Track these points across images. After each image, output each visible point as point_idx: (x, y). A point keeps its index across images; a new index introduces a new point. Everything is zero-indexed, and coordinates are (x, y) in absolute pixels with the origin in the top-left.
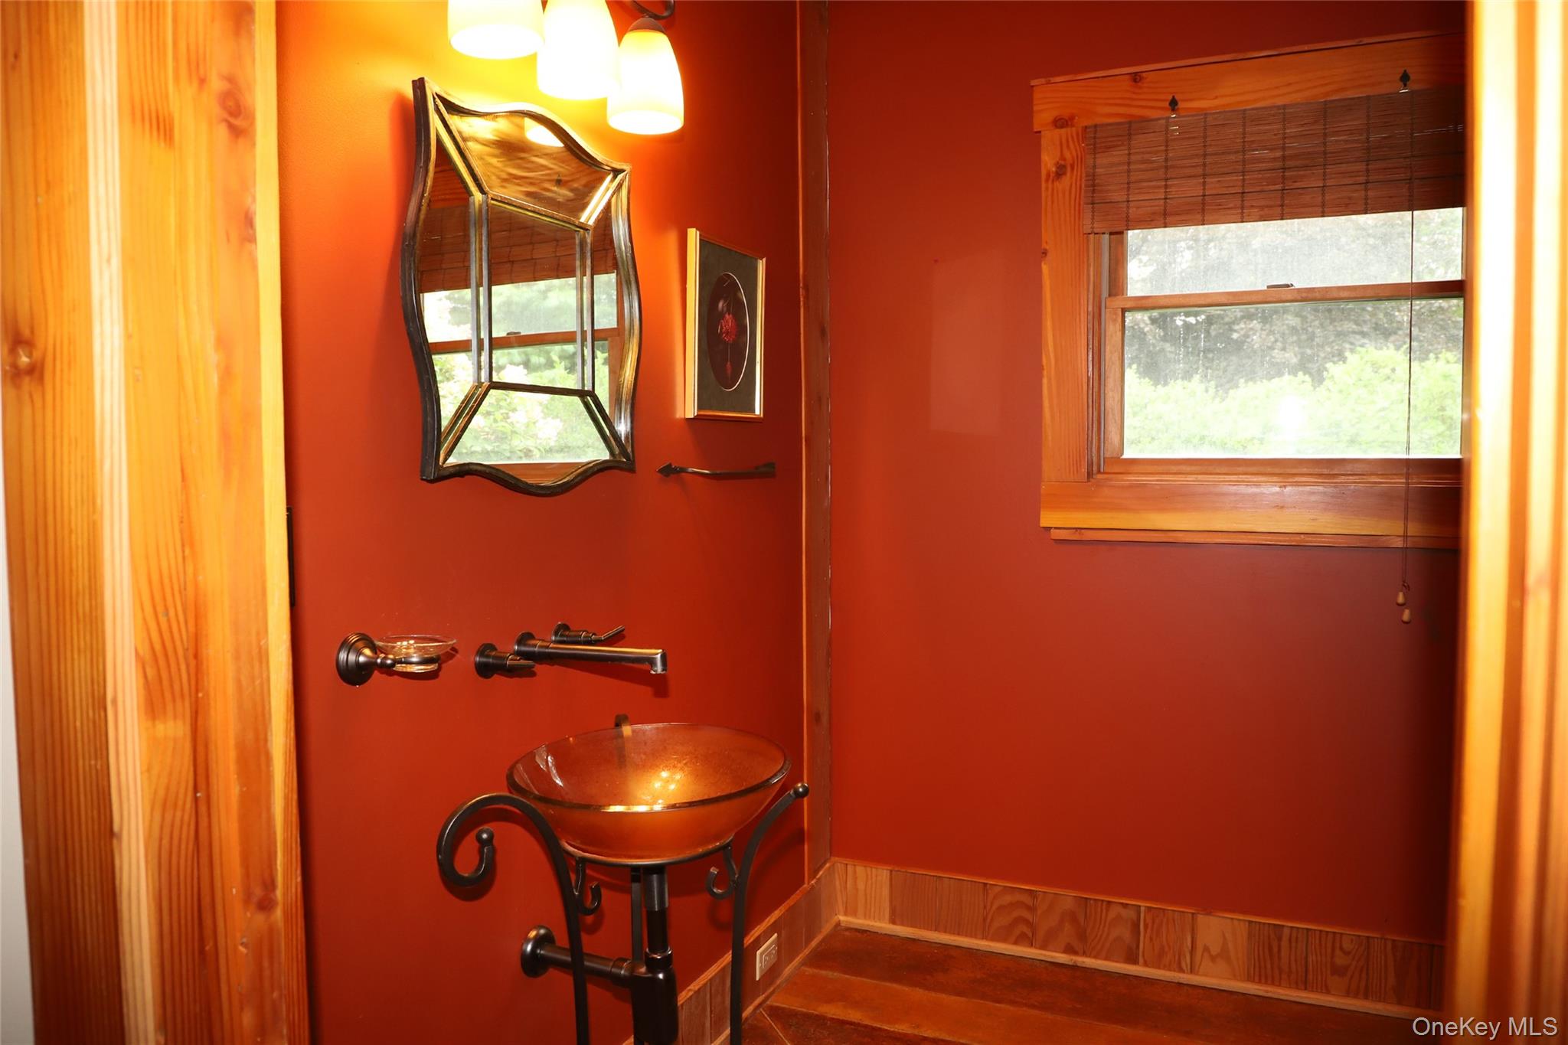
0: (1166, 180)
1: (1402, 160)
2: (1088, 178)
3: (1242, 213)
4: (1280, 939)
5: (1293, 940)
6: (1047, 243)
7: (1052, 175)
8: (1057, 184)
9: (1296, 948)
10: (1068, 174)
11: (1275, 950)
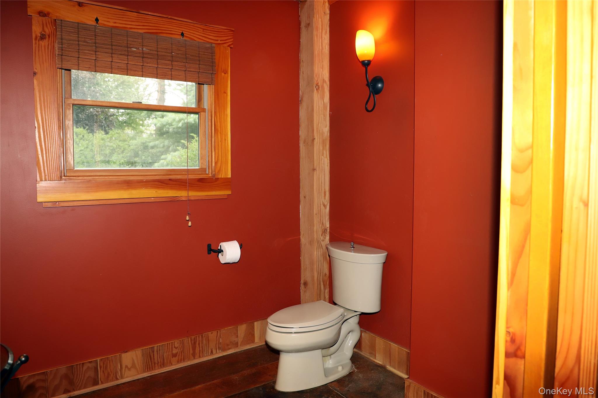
0: (96, 52)
1: (183, 63)
2: (59, 43)
3: (127, 72)
4: (153, 352)
5: (158, 350)
6: (36, 69)
7: (38, 38)
8: (40, 42)
9: (159, 353)
10: (47, 39)
11: (152, 357)
